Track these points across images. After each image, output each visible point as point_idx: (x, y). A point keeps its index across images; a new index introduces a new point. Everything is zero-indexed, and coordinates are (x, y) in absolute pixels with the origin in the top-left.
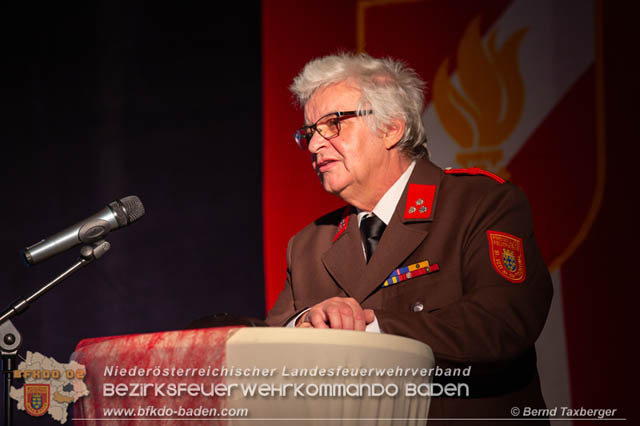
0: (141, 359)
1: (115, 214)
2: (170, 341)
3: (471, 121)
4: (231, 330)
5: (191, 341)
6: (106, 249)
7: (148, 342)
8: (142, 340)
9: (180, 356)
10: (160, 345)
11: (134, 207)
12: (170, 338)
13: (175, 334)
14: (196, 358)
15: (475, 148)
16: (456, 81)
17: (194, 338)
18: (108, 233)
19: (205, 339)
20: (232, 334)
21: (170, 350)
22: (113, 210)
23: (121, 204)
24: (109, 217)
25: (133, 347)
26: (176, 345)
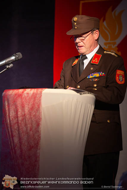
0: (20, 95)
1: (15, 57)
2: (28, 91)
3: (108, 34)
4: (44, 89)
5: (33, 92)
6: (12, 66)
7: (22, 91)
8: (21, 91)
9: (30, 95)
10: (25, 92)
11: (20, 55)
12: (28, 90)
13: (29, 89)
14: (34, 96)
15: (109, 41)
16: (105, 23)
17: (34, 91)
18: (13, 62)
19: (37, 91)
20: (44, 90)
21: (28, 94)
22: (14, 56)
23: (16, 55)
24: (13, 58)
25: (18, 92)
26: (29, 92)
